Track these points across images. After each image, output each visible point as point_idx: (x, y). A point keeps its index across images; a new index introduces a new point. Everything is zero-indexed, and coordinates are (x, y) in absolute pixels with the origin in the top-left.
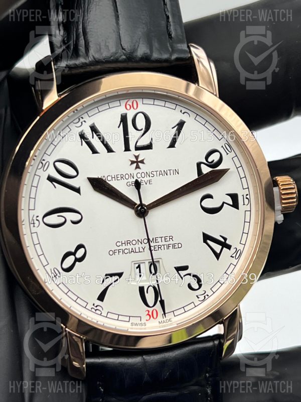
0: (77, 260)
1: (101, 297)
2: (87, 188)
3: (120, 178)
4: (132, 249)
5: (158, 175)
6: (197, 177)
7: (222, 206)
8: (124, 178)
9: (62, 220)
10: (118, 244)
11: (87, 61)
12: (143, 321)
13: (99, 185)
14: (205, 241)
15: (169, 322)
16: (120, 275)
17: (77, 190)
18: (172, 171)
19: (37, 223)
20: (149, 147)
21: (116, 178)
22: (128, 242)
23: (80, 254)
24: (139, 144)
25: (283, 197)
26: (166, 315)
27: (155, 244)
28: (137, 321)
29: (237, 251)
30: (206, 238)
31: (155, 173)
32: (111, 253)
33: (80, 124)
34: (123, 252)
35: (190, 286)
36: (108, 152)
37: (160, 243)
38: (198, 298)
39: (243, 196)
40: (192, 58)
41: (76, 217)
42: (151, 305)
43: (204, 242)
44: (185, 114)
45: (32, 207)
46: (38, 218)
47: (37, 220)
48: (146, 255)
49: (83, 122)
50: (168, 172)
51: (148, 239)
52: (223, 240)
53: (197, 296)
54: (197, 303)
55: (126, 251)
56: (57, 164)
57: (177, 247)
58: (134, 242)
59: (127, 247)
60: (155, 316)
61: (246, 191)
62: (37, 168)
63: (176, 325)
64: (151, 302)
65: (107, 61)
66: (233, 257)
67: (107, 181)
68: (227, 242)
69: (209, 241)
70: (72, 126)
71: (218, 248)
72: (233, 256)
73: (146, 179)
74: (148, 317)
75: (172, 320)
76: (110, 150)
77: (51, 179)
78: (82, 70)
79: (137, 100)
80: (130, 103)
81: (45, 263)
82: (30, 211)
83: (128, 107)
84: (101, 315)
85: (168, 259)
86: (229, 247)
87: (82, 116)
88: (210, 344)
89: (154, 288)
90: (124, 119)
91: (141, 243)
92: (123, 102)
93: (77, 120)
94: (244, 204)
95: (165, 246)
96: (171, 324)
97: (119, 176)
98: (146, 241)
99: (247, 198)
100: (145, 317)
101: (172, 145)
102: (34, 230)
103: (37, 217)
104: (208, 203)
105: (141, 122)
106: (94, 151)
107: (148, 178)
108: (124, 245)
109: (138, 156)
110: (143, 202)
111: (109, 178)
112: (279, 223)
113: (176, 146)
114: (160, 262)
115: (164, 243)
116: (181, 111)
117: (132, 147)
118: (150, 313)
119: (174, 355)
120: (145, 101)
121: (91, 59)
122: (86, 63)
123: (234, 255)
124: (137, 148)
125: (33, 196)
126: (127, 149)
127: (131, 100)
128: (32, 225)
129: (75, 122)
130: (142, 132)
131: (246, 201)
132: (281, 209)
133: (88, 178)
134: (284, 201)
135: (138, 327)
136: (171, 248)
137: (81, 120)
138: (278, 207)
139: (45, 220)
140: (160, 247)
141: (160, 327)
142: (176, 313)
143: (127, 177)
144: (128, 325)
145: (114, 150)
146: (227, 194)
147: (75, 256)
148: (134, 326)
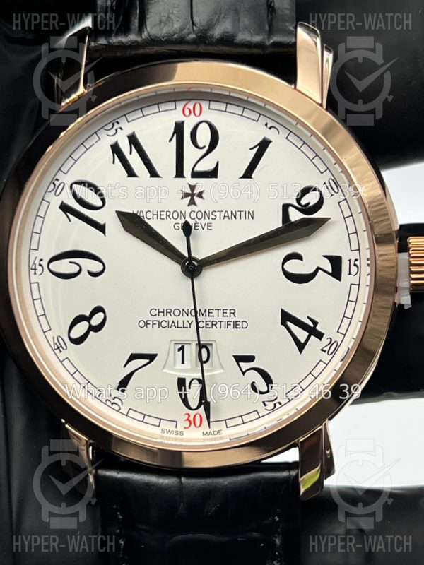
0: (92, 329)
1: (124, 383)
2: (114, 225)
3: (164, 217)
4: (173, 322)
6: (281, 225)
7: (315, 273)
8: (171, 216)
9: (76, 269)
10: (153, 312)
11: (139, 39)
12: (180, 428)
13: (134, 224)
14: (283, 323)
15: (218, 436)
16: (151, 357)
17: (101, 228)
18: (243, 214)
19: (39, 268)
20: (213, 174)
21: (159, 215)
22: (168, 312)
23: (96, 320)
24: (197, 169)
25: (413, 269)
26: (211, 424)
27: (208, 318)
28: (171, 426)
29: (331, 343)
30: (286, 318)
31: (217, 214)
32: (142, 324)
34: (160, 325)
35: (253, 387)
36: (151, 176)
37: (216, 319)
38: (265, 405)
39: (350, 260)
40: (294, 45)
41: (96, 267)
42: (194, 407)
43: (282, 324)
44: (273, 129)
45: (34, 246)
46: (41, 263)
47: (40, 265)
48: (191, 334)
49: (119, 130)
50: (238, 214)
51: (195, 309)
52: (312, 325)
53: (264, 403)
54: (262, 412)
55: (164, 324)
57: (240, 326)
58: (177, 313)
59: (166, 318)
60: (198, 422)
61: (355, 255)
63: (228, 440)
64: (194, 404)
65: (169, 41)
66: (325, 351)
67: (146, 220)
68: (318, 328)
69: (289, 324)
70: (103, 134)
71: (302, 335)
72: (324, 349)
73: (204, 221)
74: (188, 422)
75: (222, 432)
76: (153, 174)
77: (65, 208)
78: (133, 52)
79: (202, 102)
80: (190, 106)
81: (46, 328)
82: (32, 251)
83: (187, 112)
84: (119, 411)
85: (225, 343)
86: (320, 336)
87: (118, 120)
88: (283, 474)
89: (199, 380)
90: (179, 128)
91: (188, 315)
92: (180, 105)
93: (111, 125)
94: (350, 274)
95: (223, 324)
96: (221, 438)
97: (165, 213)
98: (193, 313)
99: (355, 265)
100: (183, 424)
101: (248, 174)
102: (34, 278)
103: (41, 260)
104: (294, 267)
105: (204, 137)
106: (131, 173)
107: (207, 221)
108: (161, 314)
110: (193, 255)
111: (149, 215)
112: (406, 308)
113: (253, 176)
114: (214, 345)
115: (221, 318)
116: (266, 125)
117: (187, 171)
118: (191, 418)
119: (226, 483)
120: (213, 105)
121: (145, 35)
122: (136, 42)
123: (326, 349)
124: (195, 175)
125: (37, 230)
126: (180, 174)
127: (193, 103)
128: (32, 272)
129: (107, 128)
130: (204, 151)
131: (354, 270)
132: (408, 286)
133: (117, 212)
134: (413, 276)
135: (172, 436)
136: (231, 327)
137: (116, 126)
138: (404, 283)
139: (51, 266)
140: (214, 324)
141: (204, 440)
142: (230, 423)
143: (175, 216)
144: (157, 431)
145: (160, 175)
146: (324, 256)
147: (90, 322)
148: (165, 434)
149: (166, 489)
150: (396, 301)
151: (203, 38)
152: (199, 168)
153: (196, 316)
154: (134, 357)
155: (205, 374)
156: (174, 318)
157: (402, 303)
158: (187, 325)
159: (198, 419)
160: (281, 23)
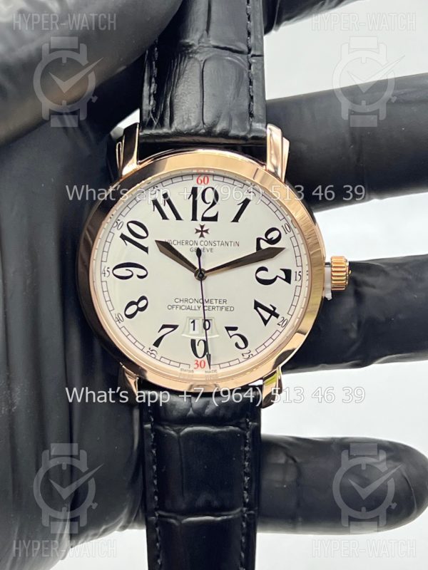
0: (139, 309)
1: (157, 344)
2: (154, 249)
3: (185, 244)
4: (189, 306)
5: (220, 245)
6: (255, 251)
7: (275, 279)
8: (188, 243)
9: (130, 274)
10: (177, 300)
11: (170, 132)
12: (191, 369)
13: (166, 247)
14: (256, 308)
15: (215, 373)
16: (175, 327)
17: (146, 249)
18: (233, 243)
19: (107, 273)
20: (215, 219)
21: (181, 243)
22: (186, 300)
23: (142, 304)
24: (205, 216)
25: (333, 278)
26: (211, 366)
27: (209, 305)
28: (186, 367)
29: (283, 321)
30: (257, 305)
31: (217, 243)
32: (170, 307)
34: (181, 308)
35: (237, 345)
37: (215, 305)
38: (243, 356)
39: (296, 272)
40: (265, 139)
41: (142, 273)
42: (200, 356)
43: (254, 308)
45: (104, 259)
46: (109, 270)
48: (199, 314)
50: (230, 243)
51: (203, 299)
52: (272, 309)
53: (242, 354)
55: (183, 308)
56: (130, 225)
57: (229, 309)
58: (191, 301)
59: (184, 304)
60: (202, 366)
61: (300, 269)
62: (112, 227)
64: (200, 354)
65: (189, 134)
66: (280, 325)
67: (173, 246)
68: (276, 311)
69: (259, 309)
71: (266, 315)
73: (209, 247)
74: (196, 366)
75: (217, 371)
76: (178, 218)
77: (123, 237)
78: (166, 140)
80: (202, 178)
81: (111, 308)
82: (103, 262)
83: (199, 181)
84: (155, 358)
85: (220, 319)
86: (277, 316)
87: (157, 185)
89: (204, 341)
90: (194, 191)
91: (198, 302)
92: (195, 178)
93: (152, 188)
94: (296, 280)
95: (219, 308)
97: (185, 242)
98: (201, 301)
99: (299, 275)
100: (194, 366)
101: (236, 219)
102: (104, 279)
103: (108, 268)
104: (262, 275)
106: (164, 217)
107: (210, 247)
108: (182, 302)
109: (203, 226)
110: (202, 267)
111: (175, 243)
112: (329, 299)
113: (239, 221)
114: (213, 320)
115: (218, 304)
116: (248, 190)
117: (199, 217)
118: (199, 363)
120: (216, 179)
121: (173, 130)
122: (168, 133)
123: (281, 323)
124: (204, 219)
125: (106, 250)
126: (194, 218)
127: (203, 176)
128: (103, 275)
130: (210, 204)
131: (298, 277)
132: (330, 288)
133: (156, 241)
134: (333, 282)
135: (187, 373)
136: (224, 310)
137: (156, 189)
138: (328, 286)
139: (115, 272)
140: (214, 308)
142: (222, 366)
144: (178, 370)
145: (182, 218)
146: (281, 269)
147: (138, 306)
148: (183, 372)
150: (323, 295)
151: (209, 133)
152: (207, 215)
153: (203, 303)
154: (164, 326)
155: (208, 337)
156: (189, 304)
157: (327, 297)
158: (197, 308)
159: (203, 363)
160: (258, 124)
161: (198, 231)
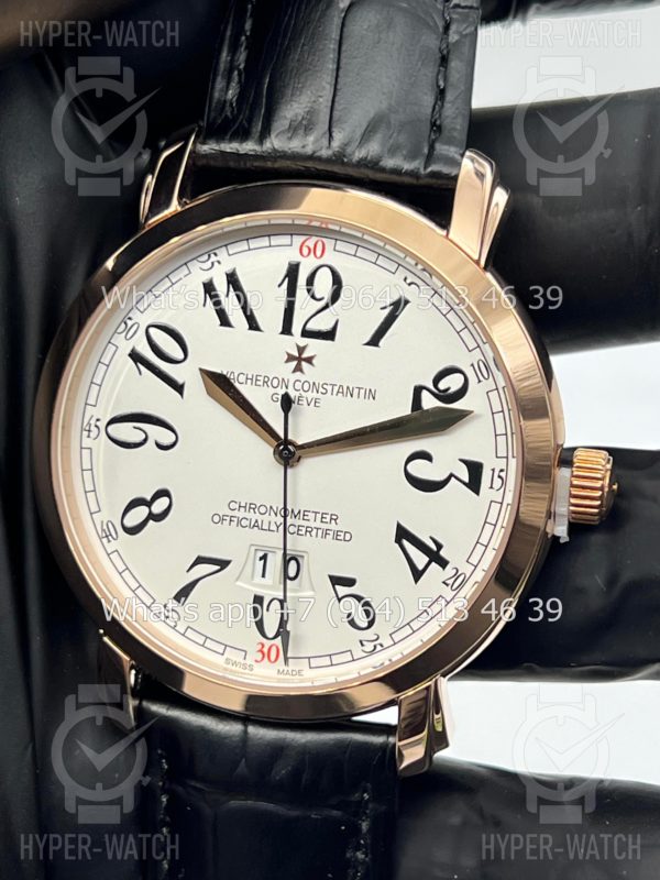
0: (151, 516)
2: (195, 387)
3: (261, 383)
4: (257, 521)
5: (335, 392)
6: (408, 412)
7: (447, 481)
8: (269, 383)
9: (139, 437)
10: (233, 506)
12: (249, 661)
13: (221, 384)
14: (398, 541)
15: (298, 677)
16: (223, 564)
17: (179, 388)
18: (362, 392)
19: (94, 430)
20: (329, 335)
21: (254, 380)
22: (252, 507)
23: (159, 506)
24: (309, 327)
25: (574, 492)
26: (288, 660)
27: (302, 522)
28: (237, 657)
29: (456, 576)
30: (402, 534)
31: (329, 388)
32: (216, 519)
33: (209, 264)
34: (239, 522)
36: (251, 328)
37: (312, 524)
38: (362, 645)
39: (493, 470)
41: (166, 437)
42: (270, 635)
43: (396, 542)
44: (413, 286)
45: (92, 401)
46: (98, 423)
47: (96, 426)
48: (275, 540)
49: (216, 264)
50: (356, 391)
51: (285, 508)
52: (434, 547)
53: (361, 642)
54: (358, 653)
55: (244, 523)
56: (153, 331)
57: (342, 538)
58: (263, 510)
59: (247, 515)
60: (273, 657)
61: (502, 464)
62: (115, 332)
63: (309, 685)
64: (271, 631)
66: (447, 585)
67: (237, 385)
68: (442, 553)
69: (405, 542)
70: (195, 266)
71: (420, 559)
72: (448, 582)
73: (311, 395)
74: (259, 656)
75: (303, 673)
76: (253, 325)
77: (136, 357)
79: (325, 241)
80: (311, 243)
81: (94, 508)
82: (88, 407)
83: (305, 251)
84: (174, 628)
85: (321, 557)
86: (443, 563)
87: (216, 251)
88: (379, 740)
90: (293, 272)
91: (276, 515)
92: (298, 240)
93: (206, 257)
94: (491, 487)
95: (320, 532)
96: (301, 681)
97: (262, 379)
98: (282, 512)
99: (500, 477)
100: (254, 655)
101: (374, 341)
102: (87, 442)
103: (98, 420)
104: (420, 469)
105: (324, 285)
106: (225, 322)
107: (315, 395)
108: (242, 509)
109: (304, 348)
110: (290, 437)
111: (242, 378)
112: (562, 541)
113: (381, 344)
114: (306, 558)
115: (318, 524)
116: (405, 279)
117: (297, 328)
119: (303, 741)
120: (340, 246)
121: (266, 148)
123: (450, 582)
124: (306, 333)
125: (98, 380)
126: (287, 330)
127: (314, 239)
128: (85, 433)
129: (201, 259)
130: (322, 304)
131: (497, 482)
132: (566, 513)
133: (201, 370)
134: (573, 501)
135: (238, 669)
136: (329, 537)
137: (213, 258)
138: (563, 509)
139: (110, 429)
140: (309, 531)
141: (279, 681)
142: (314, 662)
143: (275, 382)
144: (220, 660)
145: (262, 328)
146: (462, 460)
147: (152, 508)
148: (230, 666)
149: (226, 738)
150: (548, 530)
151: (339, 158)
152: (311, 326)
153: (285, 517)
154: (200, 560)
155: (288, 594)
156: (260, 518)
157: (557, 534)
158: (273, 527)
159: (274, 651)
160: (446, 147)
161: (290, 358)
